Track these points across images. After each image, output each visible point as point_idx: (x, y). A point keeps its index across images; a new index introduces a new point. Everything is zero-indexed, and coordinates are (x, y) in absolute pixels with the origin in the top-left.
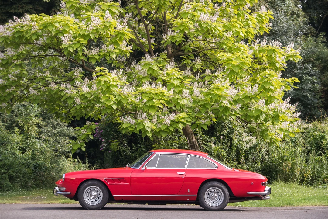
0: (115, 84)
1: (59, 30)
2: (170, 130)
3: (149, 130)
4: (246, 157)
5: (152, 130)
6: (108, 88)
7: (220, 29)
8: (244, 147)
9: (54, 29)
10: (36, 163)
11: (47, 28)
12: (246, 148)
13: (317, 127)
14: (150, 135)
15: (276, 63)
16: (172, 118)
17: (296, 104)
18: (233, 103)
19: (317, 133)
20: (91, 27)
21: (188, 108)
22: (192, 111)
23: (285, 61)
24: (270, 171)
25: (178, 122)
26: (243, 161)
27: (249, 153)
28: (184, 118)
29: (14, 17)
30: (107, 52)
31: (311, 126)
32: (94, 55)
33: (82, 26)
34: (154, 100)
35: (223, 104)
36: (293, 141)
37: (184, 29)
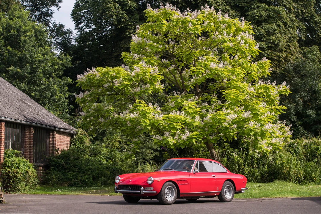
0: (148, 111)
1: (113, 77)
2: (187, 144)
3: (172, 144)
4: (258, 164)
5: (174, 144)
6: (144, 115)
7: (225, 73)
8: (256, 156)
9: (110, 76)
10: (115, 168)
11: (105, 75)
12: (257, 157)
13: (315, 142)
14: (172, 147)
15: (271, 96)
16: (188, 135)
17: (290, 125)
18: (232, 124)
19: (313, 146)
20: (133, 74)
21: (199, 128)
22: (203, 130)
23: (278, 94)
24: (274, 173)
25: (193, 138)
26: (256, 166)
27: (260, 161)
28: (197, 135)
29: (88, 69)
30: (146, 90)
31: (310, 141)
32: (137, 92)
33: (127, 73)
34: (174, 123)
35: (224, 125)
36: (297, 151)
37: (198, 73)
